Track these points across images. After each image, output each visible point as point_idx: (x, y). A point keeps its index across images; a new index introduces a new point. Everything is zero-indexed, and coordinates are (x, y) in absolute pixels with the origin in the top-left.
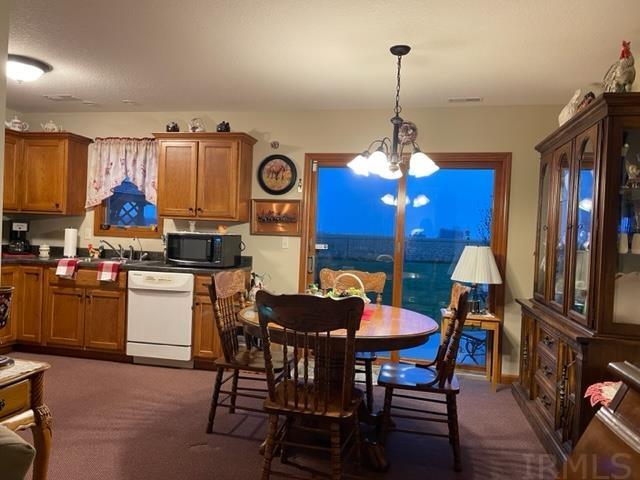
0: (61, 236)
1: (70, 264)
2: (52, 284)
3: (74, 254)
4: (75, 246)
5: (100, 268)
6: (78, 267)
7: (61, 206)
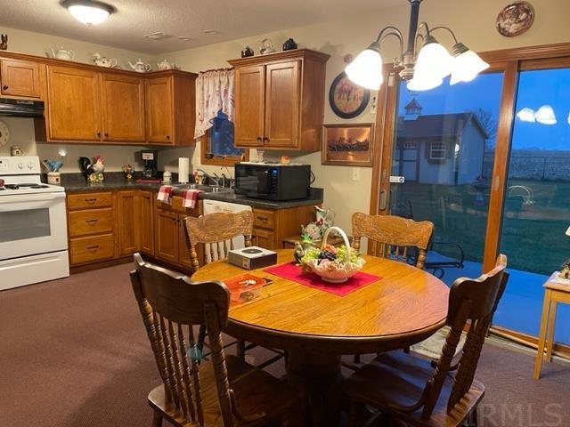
1: (166, 191)
2: (158, 208)
3: (187, 181)
6: (172, 194)
7: (170, 138)
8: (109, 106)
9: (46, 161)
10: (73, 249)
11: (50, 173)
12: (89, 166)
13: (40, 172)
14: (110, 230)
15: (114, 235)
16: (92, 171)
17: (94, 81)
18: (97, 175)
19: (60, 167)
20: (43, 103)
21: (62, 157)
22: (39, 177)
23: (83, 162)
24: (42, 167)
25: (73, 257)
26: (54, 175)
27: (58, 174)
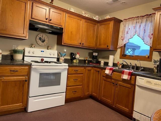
0: (108, 58)
1: (110, 69)
2: (103, 76)
3: (112, 65)
4: (113, 62)
5: (123, 73)
6: (114, 71)
7: (109, 46)
8: (85, 33)
9: (60, 53)
10: (67, 92)
11: (60, 58)
12: (74, 56)
13: (57, 57)
14: (81, 84)
15: (82, 87)
16: (75, 58)
17: (81, 22)
18: (76, 60)
19: (65, 56)
20: (63, 28)
21: (65, 52)
22: (56, 59)
23: (72, 55)
24: (58, 55)
25: (67, 96)
26: (62, 59)
27: (63, 58)
